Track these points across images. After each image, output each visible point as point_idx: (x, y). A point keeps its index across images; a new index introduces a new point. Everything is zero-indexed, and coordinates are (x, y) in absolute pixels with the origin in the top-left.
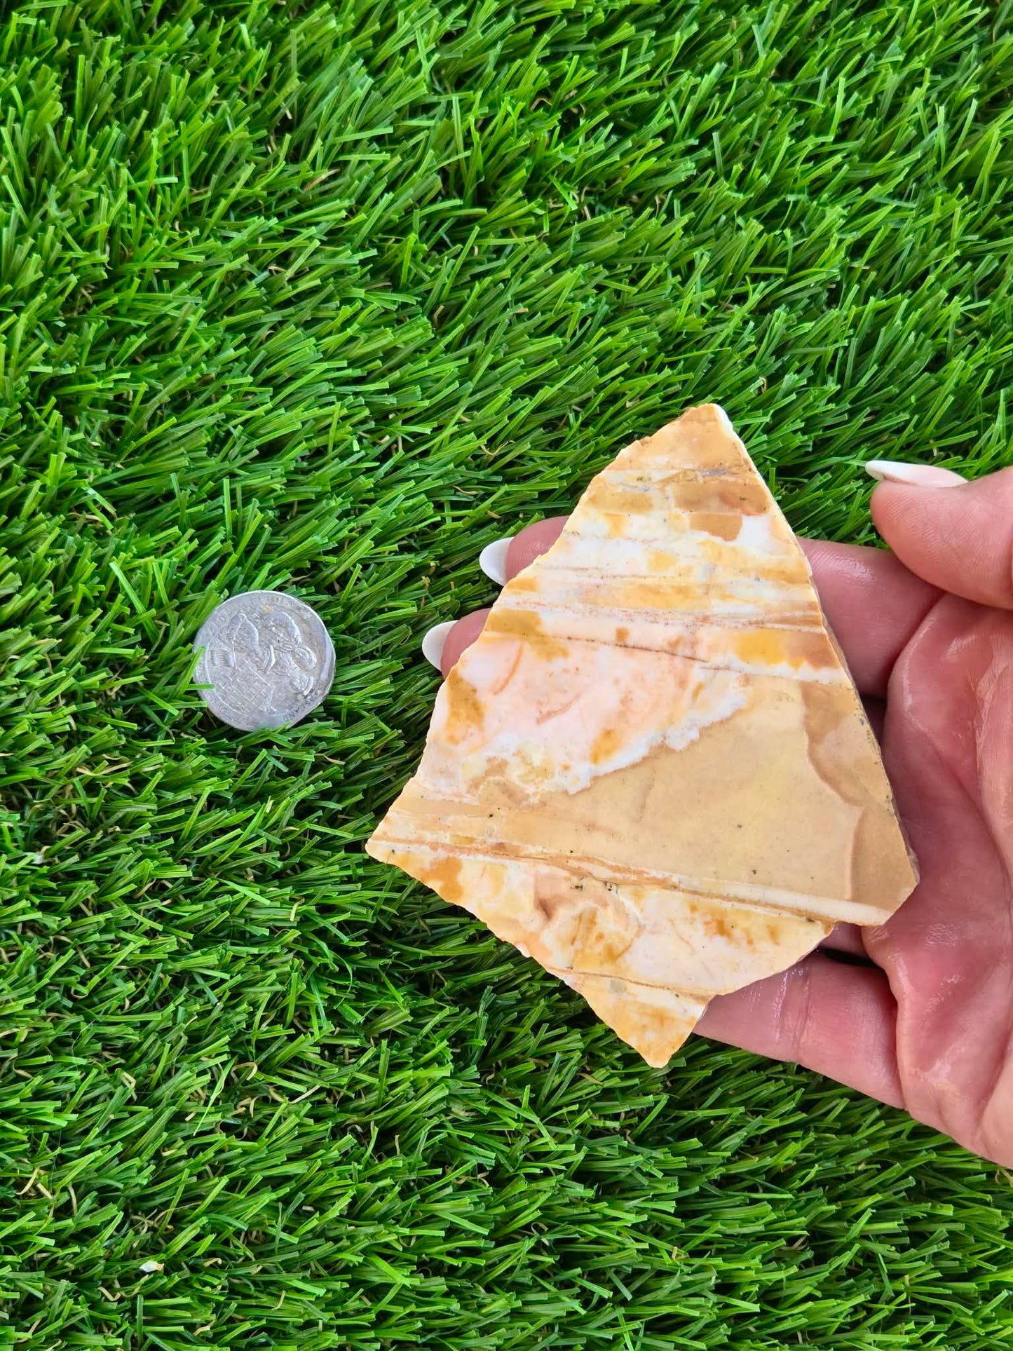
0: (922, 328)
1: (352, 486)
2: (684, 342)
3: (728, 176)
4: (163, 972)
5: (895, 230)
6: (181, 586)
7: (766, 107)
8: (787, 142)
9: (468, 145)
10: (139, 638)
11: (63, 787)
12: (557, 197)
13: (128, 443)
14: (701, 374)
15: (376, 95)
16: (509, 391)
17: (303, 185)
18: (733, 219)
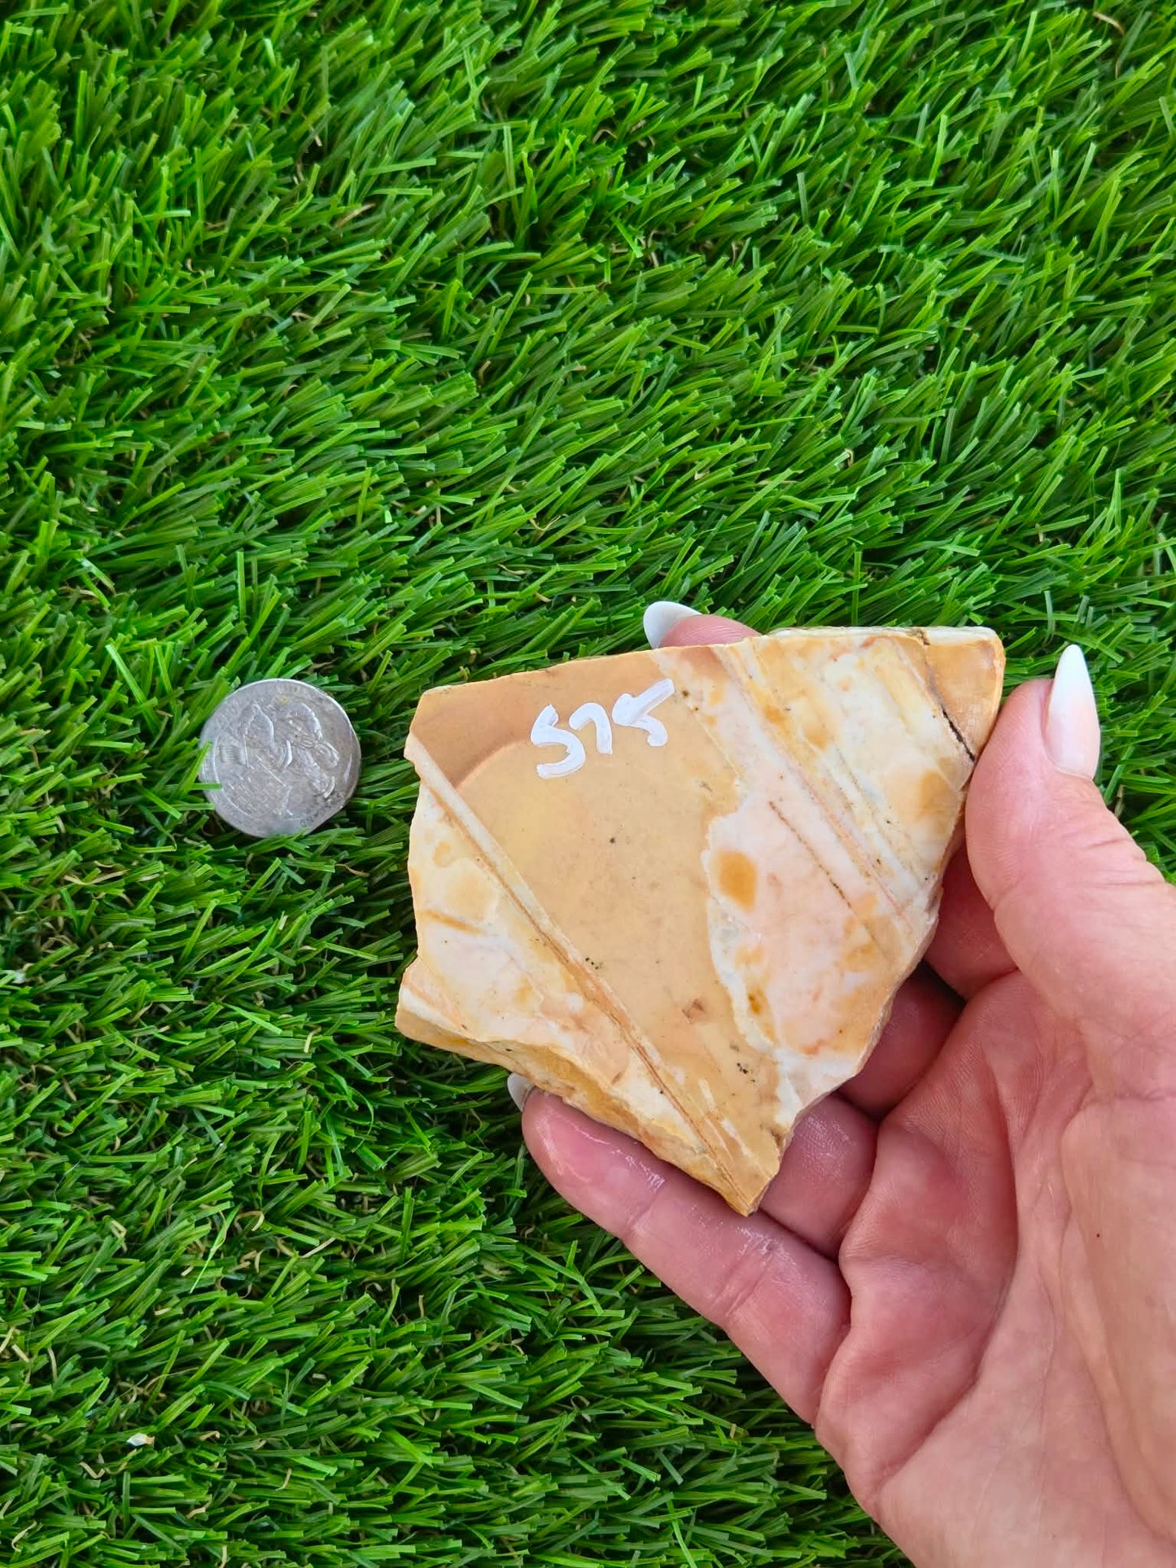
0: (1029, 398)
1: (383, 562)
2: (762, 408)
3: (813, 222)
4: (160, 1107)
5: (1002, 287)
6: (187, 672)
7: (858, 146)
8: (881, 185)
9: (521, 180)
10: (138, 730)
11: (49, 897)
12: (621, 242)
13: (129, 509)
14: (780, 444)
15: (417, 121)
16: (563, 459)
17: (333, 221)
18: (819, 271)
